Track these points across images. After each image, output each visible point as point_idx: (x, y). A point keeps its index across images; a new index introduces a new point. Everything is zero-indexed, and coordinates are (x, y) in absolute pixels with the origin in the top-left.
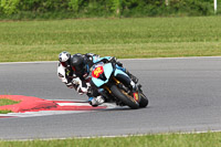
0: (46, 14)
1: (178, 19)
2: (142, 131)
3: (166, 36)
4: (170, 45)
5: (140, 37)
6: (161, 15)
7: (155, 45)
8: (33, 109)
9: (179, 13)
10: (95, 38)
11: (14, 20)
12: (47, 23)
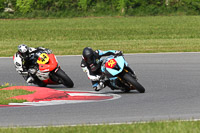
0: (58, 13)
1: (178, 17)
2: (146, 119)
3: (166, 33)
4: (170, 41)
5: (142, 33)
6: (161, 14)
7: (157, 41)
8: (46, 99)
9: (178, 13)
10: (102, 34)
11: (29, 18)
12: (59, 20)
